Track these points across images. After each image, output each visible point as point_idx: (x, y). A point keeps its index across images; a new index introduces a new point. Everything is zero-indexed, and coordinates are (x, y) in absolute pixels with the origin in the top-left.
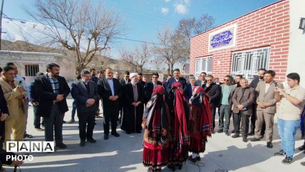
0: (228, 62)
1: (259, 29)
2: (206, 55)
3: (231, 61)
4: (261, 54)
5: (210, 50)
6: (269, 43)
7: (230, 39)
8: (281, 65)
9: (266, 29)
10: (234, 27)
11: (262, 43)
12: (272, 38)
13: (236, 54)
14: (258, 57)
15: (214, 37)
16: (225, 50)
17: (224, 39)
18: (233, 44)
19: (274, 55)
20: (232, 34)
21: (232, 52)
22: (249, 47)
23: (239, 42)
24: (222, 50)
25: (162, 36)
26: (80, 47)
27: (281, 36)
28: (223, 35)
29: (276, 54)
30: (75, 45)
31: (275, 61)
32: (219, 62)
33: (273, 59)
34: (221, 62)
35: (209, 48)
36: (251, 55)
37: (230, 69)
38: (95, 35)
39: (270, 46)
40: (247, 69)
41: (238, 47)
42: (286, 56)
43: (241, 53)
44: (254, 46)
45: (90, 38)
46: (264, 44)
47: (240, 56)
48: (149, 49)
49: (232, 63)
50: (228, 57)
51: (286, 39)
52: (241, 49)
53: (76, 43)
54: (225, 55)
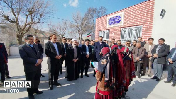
0: (119, 33)
1: (136, 16)
2: (105, 29)
3: (120, 33)
4: (137, 29)
5: (108, 26)
6: (142, 24)
7: (120, 21)
8: (148, 35)
9: (140, 16)
10: (122, 14)
11: (138, 23)
12: (143, 21)
13: (123, 29)
14: (135, 31)
15: (110, 19)
16: (117, 26)
17: (117, 20)
18: (122, 23)
19: (144, 30)
20: (121, 18)
21: (121, 28)
22: (131, 25)
23: (125, 22)
24: (115, 27)
25: (75, 17)
26: (19, 20)
27: (148, 19)
28: (116, 18)
29: (145, 29)
30: (15, 19)
31: (145, 33)
32: (113, 34)
33: (144, 32)
34: (115, 34)
35: (107, 25)
36: (132, 30)
37: (120, 37)
38: (31, 13)
39: (142, 25)
40: (129, 37)
41: (125, 25)
42: (151, 31)
43: (126, 29)
44: (133, 25)
45: (28, 14)
46: (139, 24)
47: (126, 30)
48: (67, 25)
49: (121, 34)
50: (119, 30)
51: (151, 21)
52: (126, 26)
53: (16, 17)
54: (117, 29)
